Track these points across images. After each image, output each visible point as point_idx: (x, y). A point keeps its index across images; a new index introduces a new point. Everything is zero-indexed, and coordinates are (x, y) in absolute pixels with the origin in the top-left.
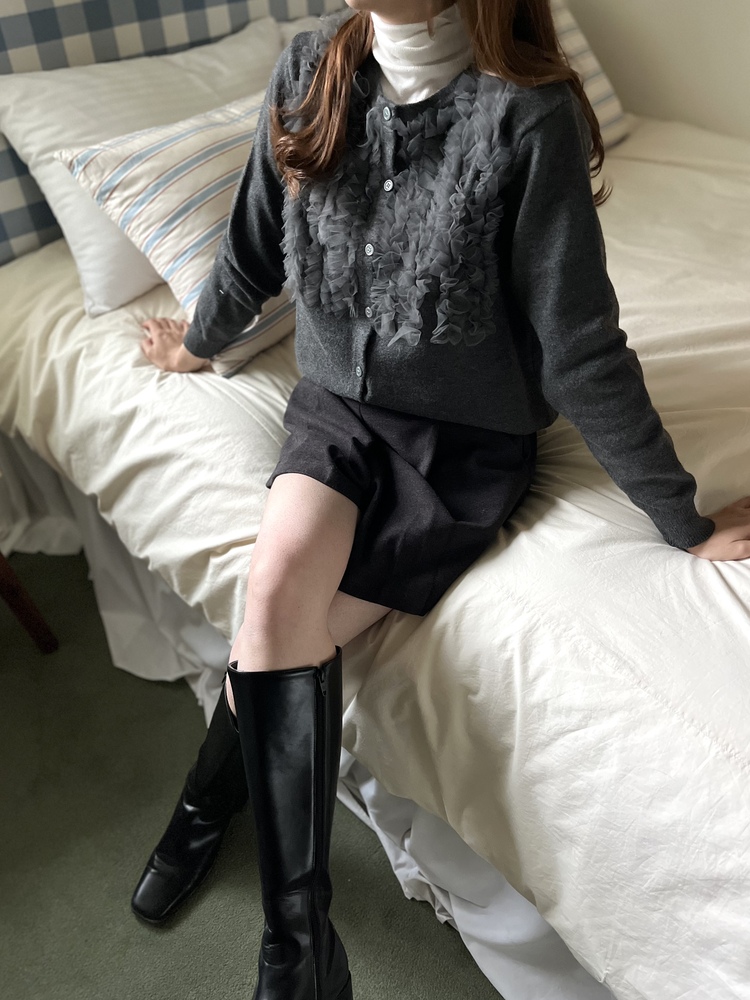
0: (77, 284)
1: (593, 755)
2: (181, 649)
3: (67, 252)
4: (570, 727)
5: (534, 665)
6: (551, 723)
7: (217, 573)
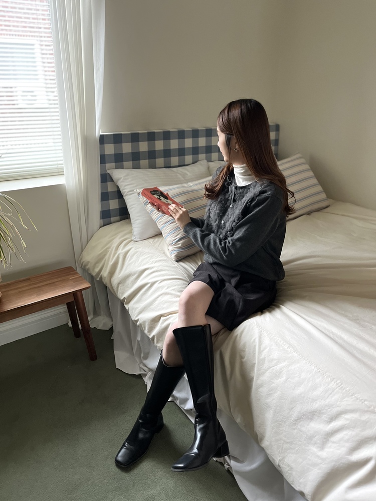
0: (131, 232)
1: (278, 375)
2: (141, 366)
3: (130, 223)
4: (272, 366)
5: (263, 346)
6: (266, 365)
7: (163, 323)
